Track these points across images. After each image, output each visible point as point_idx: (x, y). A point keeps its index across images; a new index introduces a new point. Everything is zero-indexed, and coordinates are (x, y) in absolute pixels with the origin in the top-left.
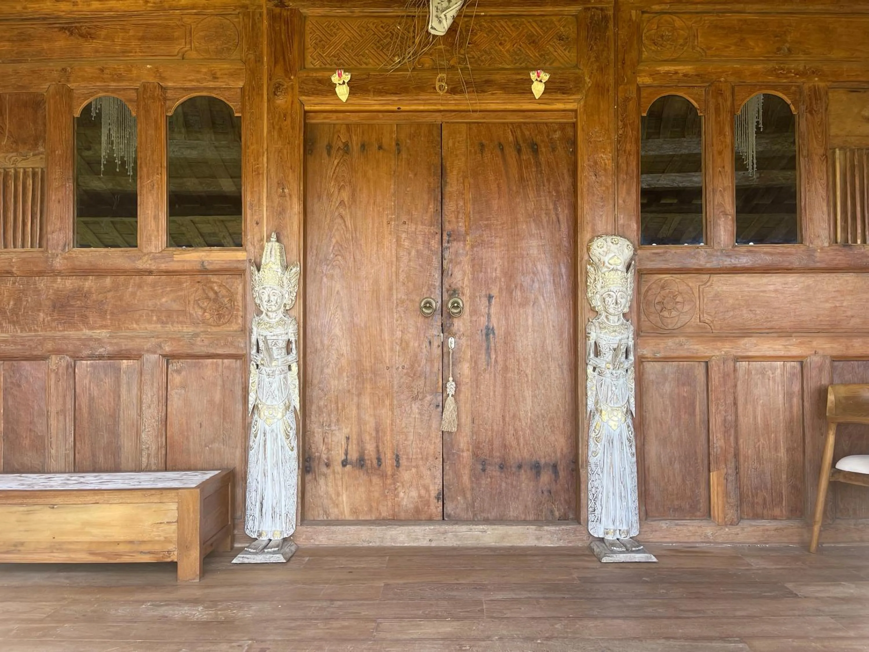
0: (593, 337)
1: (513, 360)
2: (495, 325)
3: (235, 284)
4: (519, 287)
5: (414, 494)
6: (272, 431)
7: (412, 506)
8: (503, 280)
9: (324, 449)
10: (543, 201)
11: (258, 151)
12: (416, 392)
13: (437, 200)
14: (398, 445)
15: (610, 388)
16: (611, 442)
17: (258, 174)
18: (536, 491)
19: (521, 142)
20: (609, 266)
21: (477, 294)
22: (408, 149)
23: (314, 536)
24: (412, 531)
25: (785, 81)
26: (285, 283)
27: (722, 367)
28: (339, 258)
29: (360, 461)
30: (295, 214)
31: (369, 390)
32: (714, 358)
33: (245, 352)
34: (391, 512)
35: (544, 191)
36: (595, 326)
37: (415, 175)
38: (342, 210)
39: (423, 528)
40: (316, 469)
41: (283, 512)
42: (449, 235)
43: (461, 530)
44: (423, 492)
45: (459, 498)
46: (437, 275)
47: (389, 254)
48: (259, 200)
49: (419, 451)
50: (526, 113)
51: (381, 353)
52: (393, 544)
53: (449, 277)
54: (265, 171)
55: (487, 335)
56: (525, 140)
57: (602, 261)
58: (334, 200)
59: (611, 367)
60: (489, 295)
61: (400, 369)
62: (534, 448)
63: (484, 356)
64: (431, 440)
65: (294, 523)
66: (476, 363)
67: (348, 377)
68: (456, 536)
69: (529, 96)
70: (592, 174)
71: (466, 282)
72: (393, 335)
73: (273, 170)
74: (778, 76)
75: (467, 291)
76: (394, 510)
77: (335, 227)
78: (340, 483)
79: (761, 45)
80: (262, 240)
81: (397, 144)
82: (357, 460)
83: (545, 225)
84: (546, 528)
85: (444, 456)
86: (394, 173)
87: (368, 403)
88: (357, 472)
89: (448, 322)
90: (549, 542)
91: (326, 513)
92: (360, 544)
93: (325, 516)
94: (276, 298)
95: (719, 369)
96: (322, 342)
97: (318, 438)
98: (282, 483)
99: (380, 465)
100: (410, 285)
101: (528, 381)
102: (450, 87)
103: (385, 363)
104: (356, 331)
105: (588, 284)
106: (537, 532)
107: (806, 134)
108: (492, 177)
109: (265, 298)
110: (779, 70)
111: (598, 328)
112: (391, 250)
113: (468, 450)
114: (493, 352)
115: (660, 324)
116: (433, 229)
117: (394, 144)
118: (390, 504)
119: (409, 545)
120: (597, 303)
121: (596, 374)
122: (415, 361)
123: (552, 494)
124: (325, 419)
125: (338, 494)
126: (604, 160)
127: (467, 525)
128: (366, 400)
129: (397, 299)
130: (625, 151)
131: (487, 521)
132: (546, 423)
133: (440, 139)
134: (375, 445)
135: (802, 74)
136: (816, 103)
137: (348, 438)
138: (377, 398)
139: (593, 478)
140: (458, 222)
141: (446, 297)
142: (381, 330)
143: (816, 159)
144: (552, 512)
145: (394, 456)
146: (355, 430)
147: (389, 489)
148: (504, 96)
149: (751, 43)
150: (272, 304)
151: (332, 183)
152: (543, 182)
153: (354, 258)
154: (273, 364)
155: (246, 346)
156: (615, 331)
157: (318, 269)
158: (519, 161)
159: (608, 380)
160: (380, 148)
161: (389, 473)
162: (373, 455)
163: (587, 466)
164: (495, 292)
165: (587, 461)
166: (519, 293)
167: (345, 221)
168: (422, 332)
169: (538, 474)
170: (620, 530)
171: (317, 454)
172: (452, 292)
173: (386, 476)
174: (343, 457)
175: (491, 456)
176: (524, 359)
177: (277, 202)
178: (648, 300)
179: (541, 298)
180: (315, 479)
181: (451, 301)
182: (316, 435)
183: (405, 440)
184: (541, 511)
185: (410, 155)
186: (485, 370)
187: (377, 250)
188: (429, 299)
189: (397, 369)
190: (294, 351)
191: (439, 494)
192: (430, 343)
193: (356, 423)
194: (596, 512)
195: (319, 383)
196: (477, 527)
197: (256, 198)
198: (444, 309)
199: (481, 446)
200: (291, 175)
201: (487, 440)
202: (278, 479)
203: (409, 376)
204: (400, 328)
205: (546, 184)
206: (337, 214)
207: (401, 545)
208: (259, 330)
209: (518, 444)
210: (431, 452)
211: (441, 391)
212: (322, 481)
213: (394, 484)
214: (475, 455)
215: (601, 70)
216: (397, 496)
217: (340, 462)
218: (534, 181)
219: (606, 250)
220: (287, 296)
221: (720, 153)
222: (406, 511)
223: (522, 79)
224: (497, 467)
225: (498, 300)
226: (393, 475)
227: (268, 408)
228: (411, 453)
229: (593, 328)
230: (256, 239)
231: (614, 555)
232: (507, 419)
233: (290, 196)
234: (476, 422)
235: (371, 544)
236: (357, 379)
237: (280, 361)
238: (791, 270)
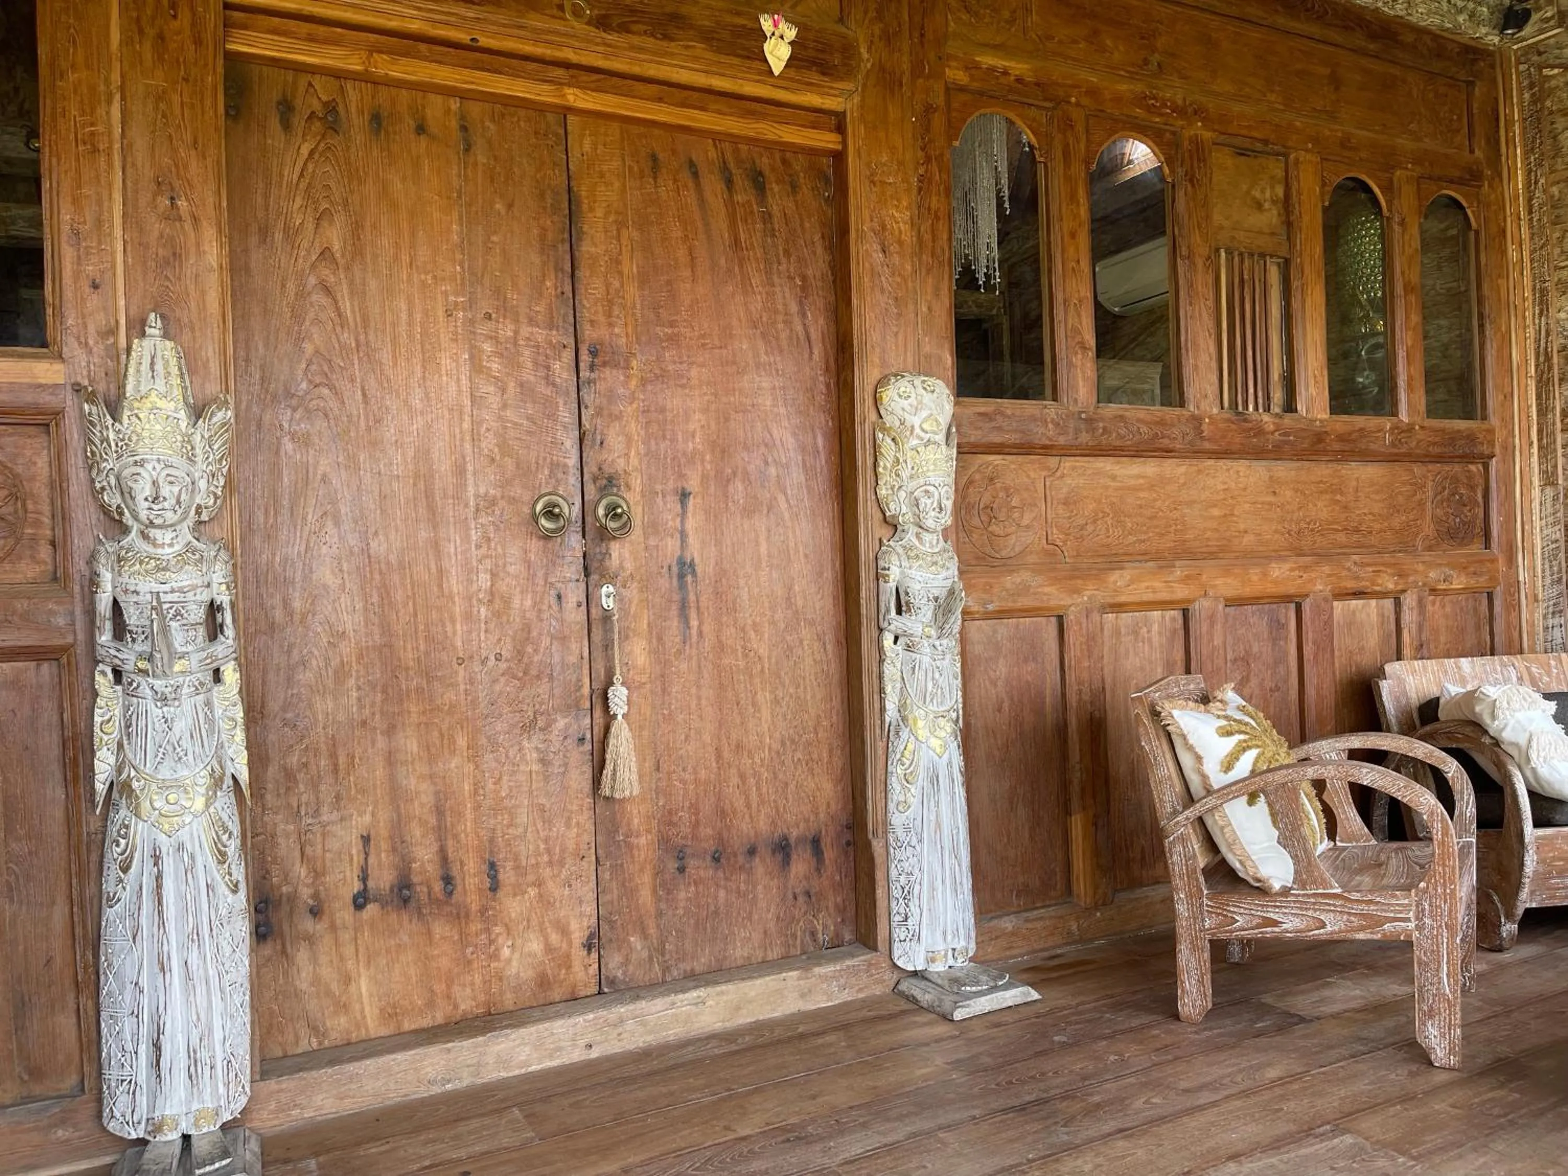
0: (894, 574)
1: (733, 630)
2: (696, 555)
3: (28, 453)
4: (739, 475)
5: (535, 946)
6: (180, 847)
7: (530, 973)
8: (708, 457)
9: (303, 874)
10: (779, 296)
11: (93, 89)
12: (531, 713)
13: (562, 270)
14: (492, 840)
15: (930, 674)
16: (934, 780)
17: (95, 150)
18: (783, 899)
19: (732, 165)
20: (922, 434)
21: (659, 488)
22: (489, 142)
23: (300, 1100)
24: (546, 1034)
25: (1157, 120)
26: (198, 451)
27: (1084, 625)
28: (325, 391)
29: (400, 890)
30: (211, 270)
31: (414, 718)
32: (1073, 608)
33: (70, 639)
34: (482, 998)
35: (779, 272)
36: (898, 554)
37: (510, 206)
38: (327, 272)
39: (572, 1021)
40: (286, 927)
41: (219, 1056)
42: (594, 353)
43: (654, 1009)
44: (554, 938)
45: (632, 939)
46: (570, 443)
47: (453, 388)
48: (99, 222)
49: (542, 846)
50: (748, 104)
51: (444, 625)
52: (504, 1074)
53: (597, 447)
54: (117, 146)
55: (681, 576)
56: (739, 162)
57: (908, 424)
58: (305, 244)
59: (933, 632)
60: (683, 489)
61: (492, 662)
62: (778, 811)
63: (675, 623)
64: (569, 818)
65: (246, 1079)
66: (660, 639)
67: (359, 688)
68: (643, 1024)
69: (757, 64)
70: (877, 247)
71: (634, 461)
72: (470, 581)
73: (141, 143)
74: (1149, 109)
75: (637, 483)
76: (488, 992)
77: (311, 315)
78: (349, 951)
79: (1121, 48)
80: (113, 332)
81: (464, 128)
82: (392, 890)
83: (784, 343)
84: (817, 970)
85: (600, 851)
86: (460, 197)
87: (415, 749)
88: (394, 916)
89: (598, 550)
90: (825, 998)
91: (314, 1030)
92: (423, 1092)
93: (314, 1040)
94: (176, 490)
95: (1081, 628)
96: (286, 603)
97: (287, 847)
98: (214, 982)
99: (451, 893)
100: (509, 463)
101: (762, 671)
102: (596, 12)
103: (455, 648)
104: (377, 577)
105: (881, 470)
106: (802, 982)
107: (1186, 217)
108: (676, 232)
109: (143, 489)
110: (1151, 99)
111: (904, 557)
112: (458, 380)
113: (648, 831)
114: (693, 615)
115: (988, 550)
116: (556, 337)
117: (454, 124)
118: (478, 979)
119: (539, 1067)
120: (898, 506)
121: (899, 647)
122: (525, 637)
123: (813, 899)
124: (304, 798)
125: (347, 980)
126: (897, 223)
127: (663, 994)
128: (410, 744)
129: (477, 496)
130: (929, 209)
131: (695, 979)
132: (799, 755)
133: (562, 132)
134: (435, 847)
135: (1181, 111)
136: (1199, 168)
137: (366, 840)
138: (436, 734)
139: (899, 854)
140: (611, 325)
141: (590, 490)
142: (440, 571)
143: (1200, 263)
144: (813, 934)
145: (485, 867)
146: (385, 815)
147: (476, 946)
148: (709, 55)
149: (1108, 42)
150: (166, 505)
151: (299, 201)
152: (777, 255)
153: (364, 395)
154: (177, 668)
155: (73, 624)
156: (935, 563)
157: (267, 418)
158: (730, 204)
159: (926, 660)
160: (421, 129)
161: (474, 907)
162: (433, 870)
163: (886, 832)
164: (693, 484)
165: (886, 823)
166: (740, 487)
167: (336, 302)
168: (540, 574)
169: (786, 862)
170: (954, 950)
171: (284, 889)
172: (604, 482)
173: (467, 916)
174: (357, 886)
175: (695, 837)
176: (754, 624)
177: (156, 234)
178: (969, 503)
179: (781, 498)
180: (284, 952)
181: (604, 502)
182: (280, 840)
183: (510, 825)
184: (794, 936)
185: (496, 158)
186: (679, 652)
187: (424, 378)
188: (554, 498)
189: (484, 661)
190: (229, 631)
191: (591, 937)
192: (559, 597)
193: (387, 798)
194: (910, 922)
195: (284, 709)
196: (687, 995)
197: (89, 216)
198: (589, 519)
199: (675, 819)
200: (194, 168)
201: (687, 804)
202: (201, 971)
203: (514, 677)
204: (488, 564)
205: (784, 260)
206: (312, 280)
207: (523, 1071)
208: (125, 579)
209: (748, 806)
210: (571, 845)
211: (588, 705)
212: (302, 956)
213: (488, 930)
214: (664, 841)
215: (888, 38)
216: (495, 956)
217: (349, 898)
218: (759, 252)
219: (915, 403)
220: (202, 484)
221: (1073, 235)
222: (517, 989)
223: (744, 26)
224: (709, 858)
225: (699, 500)
226: (483, 911)
227: (165, 786)
228: (524, 853)
229: (894, 559)
230: (91, 329)
231: (971, 1002)
232: (726, 754)
233: (195, 219)
234: (664, 767)
235: (449, 1087)
236: (384, 691)
237: (195, 658)
238: (1171, 451)
